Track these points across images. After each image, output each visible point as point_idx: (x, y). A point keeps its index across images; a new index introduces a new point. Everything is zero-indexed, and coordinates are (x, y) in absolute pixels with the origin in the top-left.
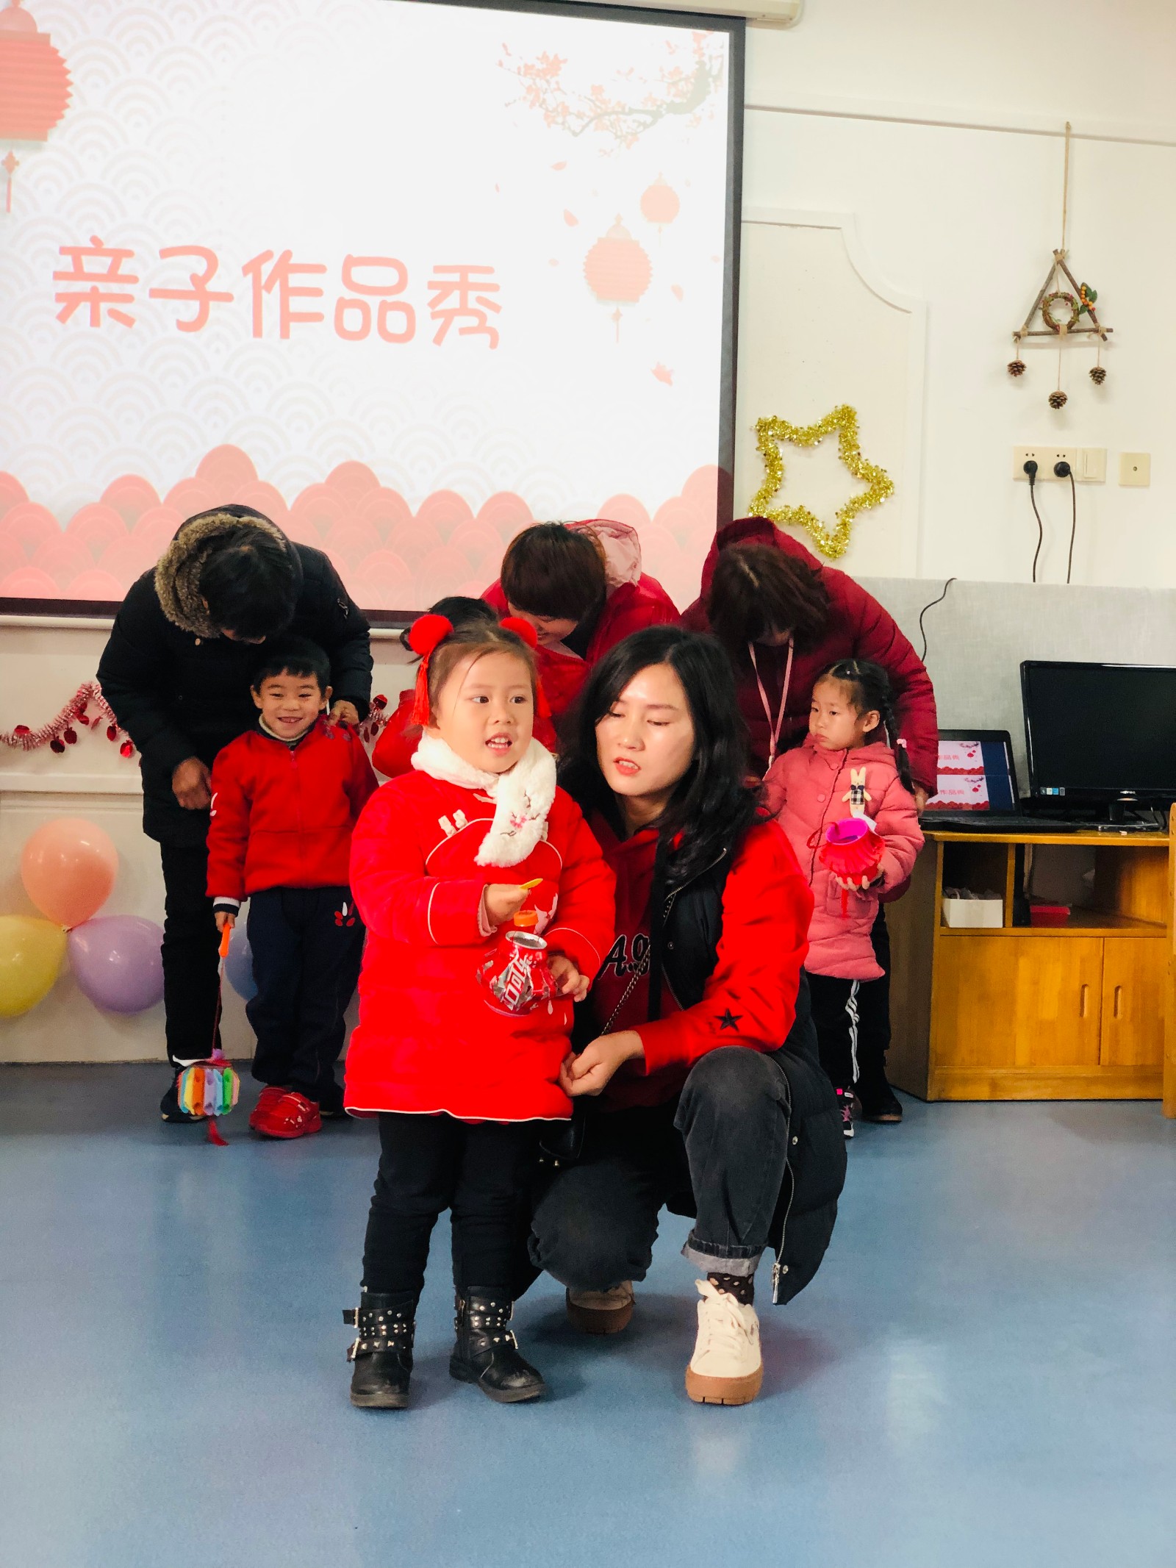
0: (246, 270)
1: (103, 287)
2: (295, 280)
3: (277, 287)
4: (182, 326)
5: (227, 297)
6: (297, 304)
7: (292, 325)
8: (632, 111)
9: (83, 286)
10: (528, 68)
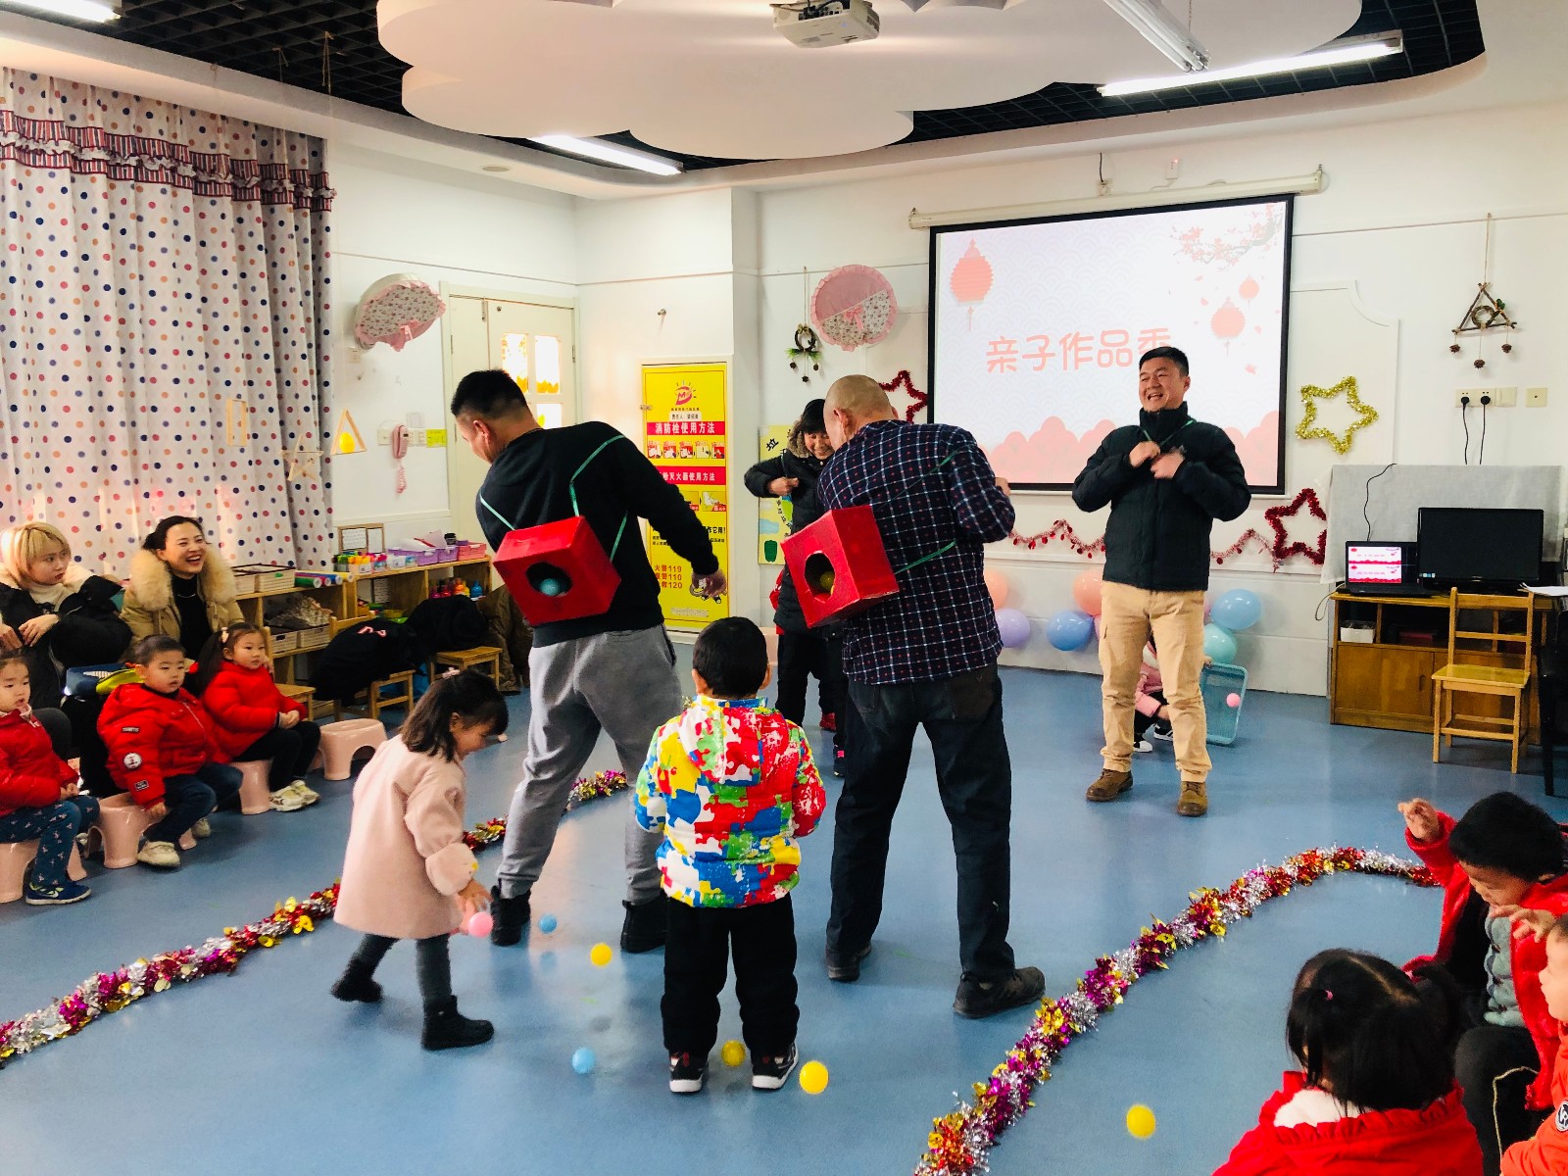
0: (1061, 342)
1: (1005, 357)
2: (1081, 344)
3: (1073, 348)
4: (1036, 369)
5: (1053, 355)
6: (1082, 354)
7: (1082, 365)
8: (1235, 248)
9: (997, 357)
10: (1184, 237)
